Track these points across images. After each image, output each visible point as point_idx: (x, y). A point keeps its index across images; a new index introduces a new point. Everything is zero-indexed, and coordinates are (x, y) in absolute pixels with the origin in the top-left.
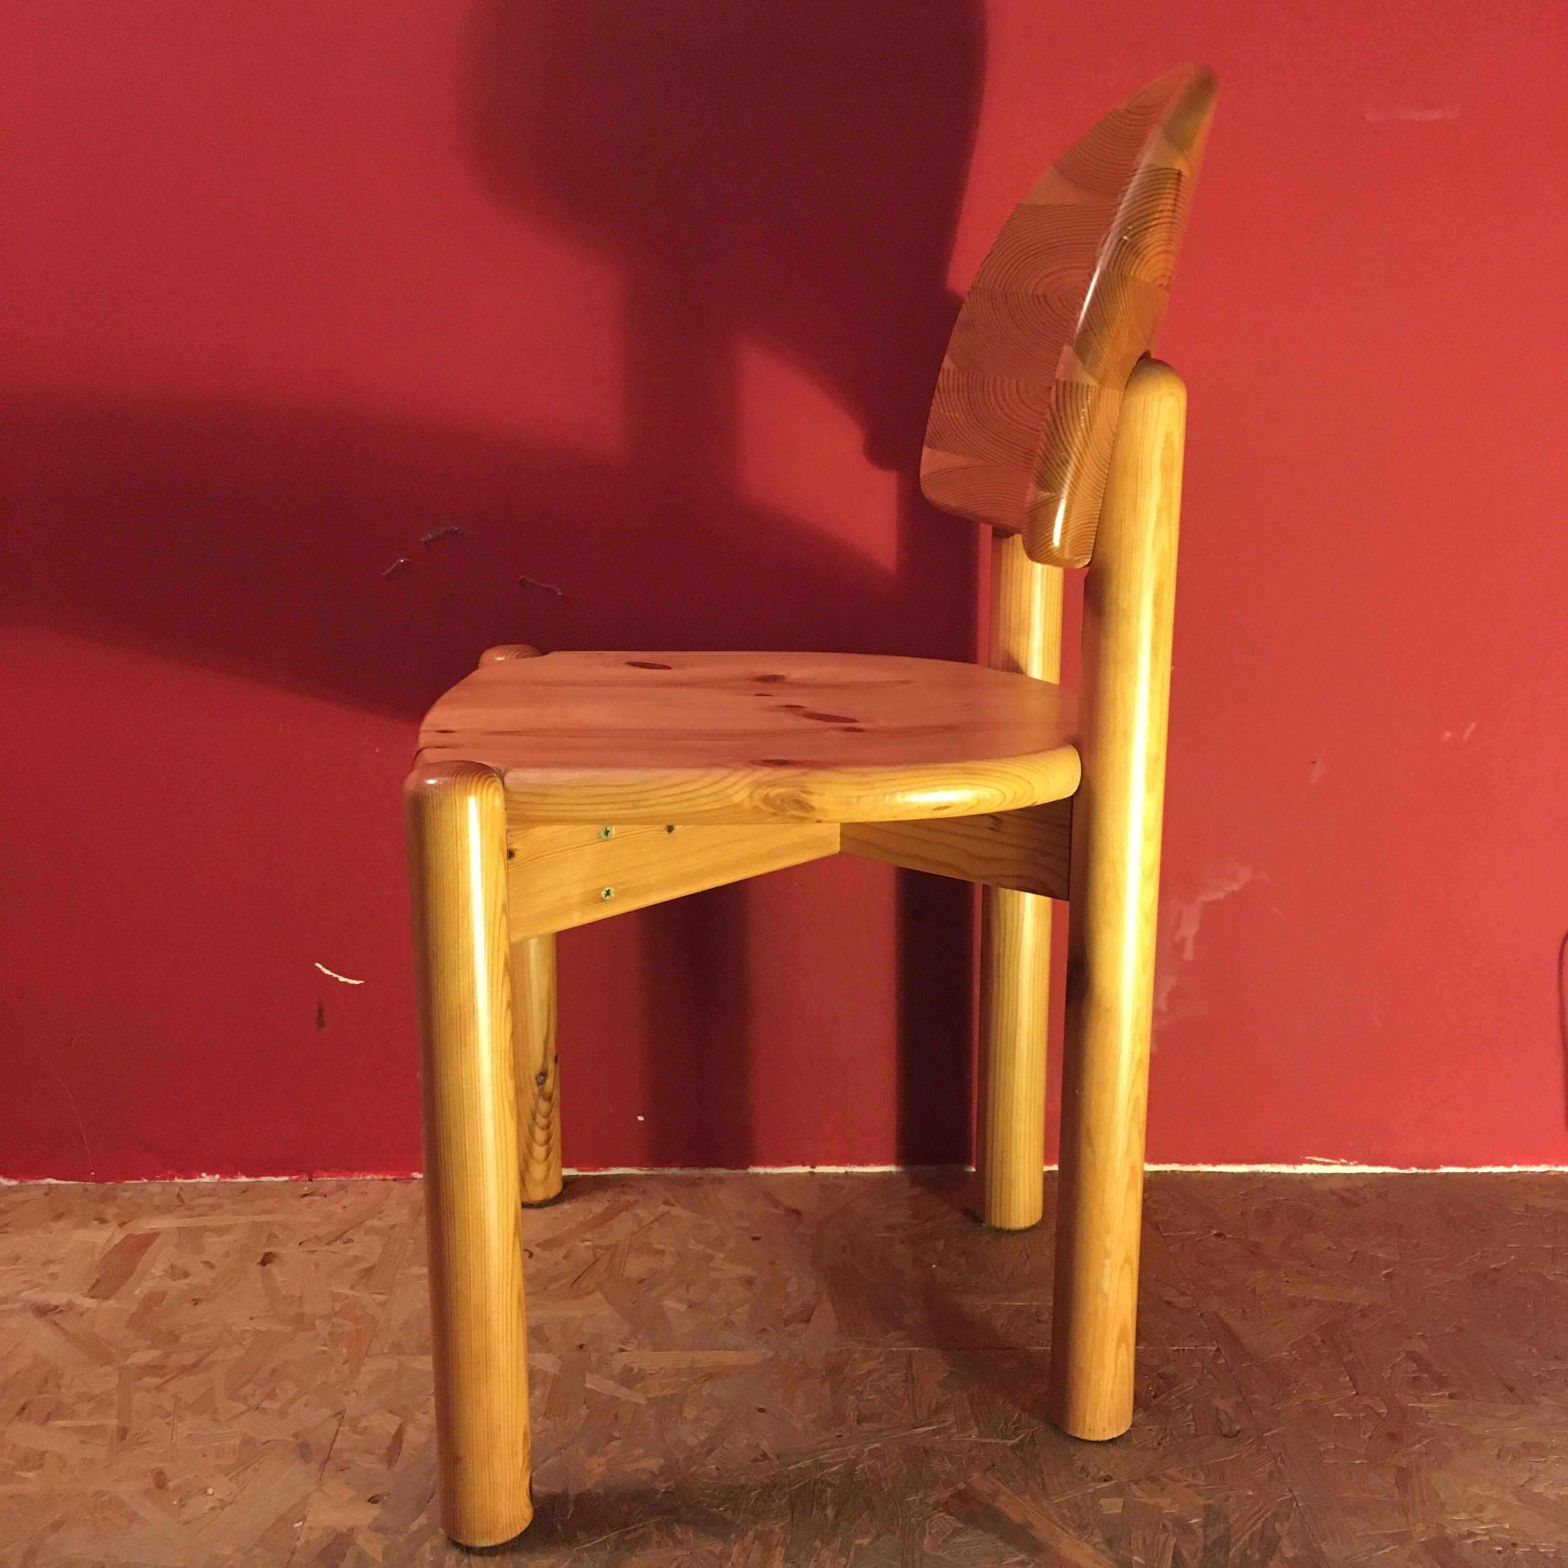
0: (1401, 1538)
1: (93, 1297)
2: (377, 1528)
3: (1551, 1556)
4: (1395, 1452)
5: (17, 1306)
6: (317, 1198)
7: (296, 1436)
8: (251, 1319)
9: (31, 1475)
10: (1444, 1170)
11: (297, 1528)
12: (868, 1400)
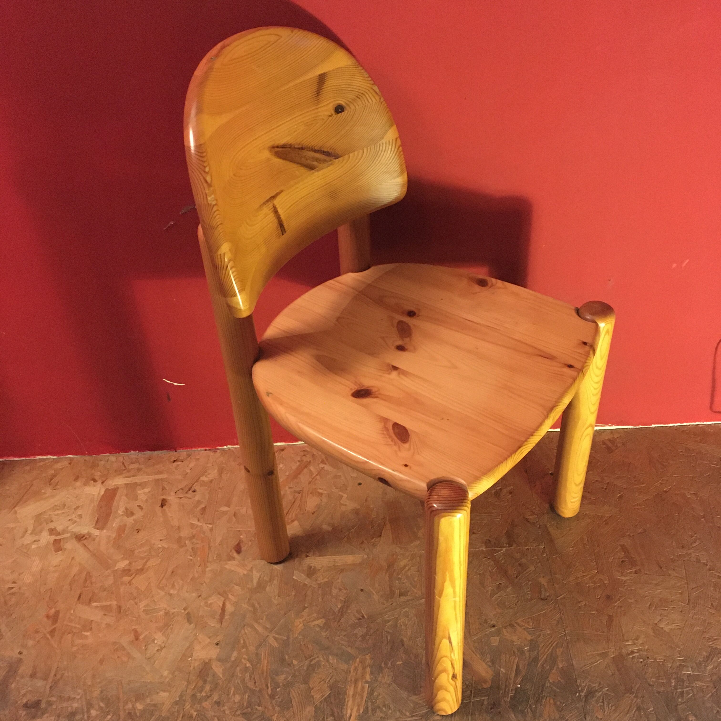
0: (604, 655)
1: (98, 529)
2: (219, 660)
3: (661, 663)
4: (609, 606)
5: (68, 535)
6: (179, 463)
7: (185, 609)
8: (161, 540)
9: (88, 634)
10: (654, 426)
11: (190, 660)
12: (403, 583)
